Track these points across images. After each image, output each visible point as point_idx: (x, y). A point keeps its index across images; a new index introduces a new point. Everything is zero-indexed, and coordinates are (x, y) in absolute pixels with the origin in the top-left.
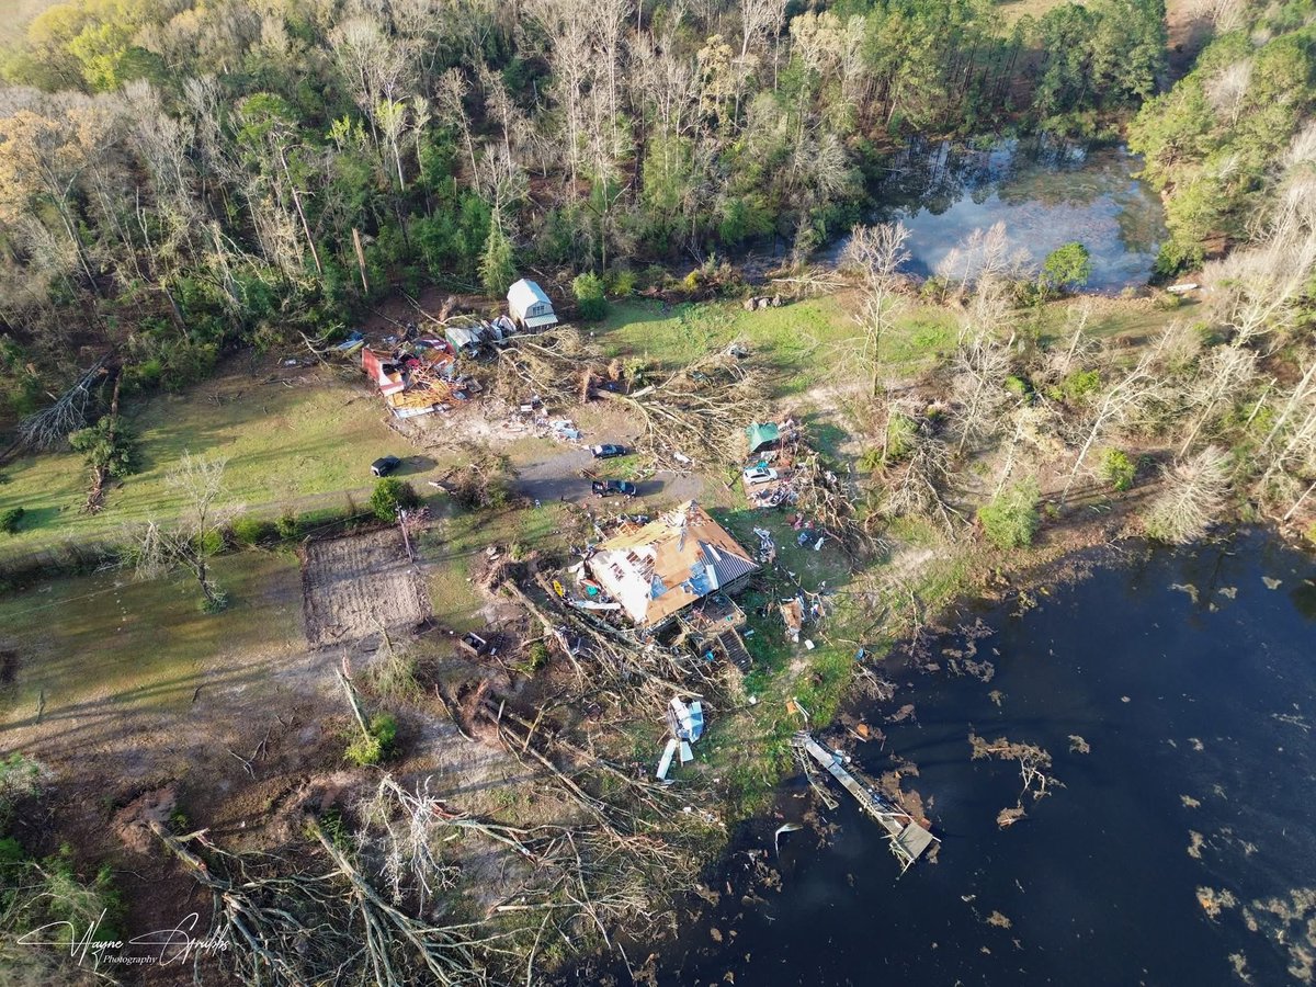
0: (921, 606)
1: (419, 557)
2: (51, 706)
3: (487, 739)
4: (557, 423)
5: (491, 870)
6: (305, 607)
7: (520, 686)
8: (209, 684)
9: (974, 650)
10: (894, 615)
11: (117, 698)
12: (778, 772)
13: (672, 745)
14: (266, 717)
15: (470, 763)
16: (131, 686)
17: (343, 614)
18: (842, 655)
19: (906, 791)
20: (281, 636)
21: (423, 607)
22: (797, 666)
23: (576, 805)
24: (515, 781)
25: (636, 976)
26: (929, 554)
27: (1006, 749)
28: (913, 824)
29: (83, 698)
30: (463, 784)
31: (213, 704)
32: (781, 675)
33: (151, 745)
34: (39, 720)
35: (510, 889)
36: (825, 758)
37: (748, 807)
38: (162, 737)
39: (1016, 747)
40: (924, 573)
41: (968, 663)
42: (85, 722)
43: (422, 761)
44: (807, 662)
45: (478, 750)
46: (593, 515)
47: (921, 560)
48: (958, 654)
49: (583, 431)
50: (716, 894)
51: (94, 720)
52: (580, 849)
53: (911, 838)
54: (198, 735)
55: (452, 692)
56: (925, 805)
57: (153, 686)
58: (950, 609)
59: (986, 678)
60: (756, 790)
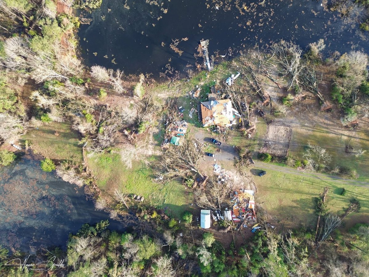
0: (169, 86)
1: (264, 142)
2: (340, 136)
3: (266, 94)
4: (217, 172)
5: (274, 72)
6: (290, 139)
7: (257, 101)
8: (312, 128)
9: (166, 71)
10: (176, 86)
11: (328, 132)
12: (218, 66)
13: (235, 78)
14: (303, 116)
15: (271, 91)
16: (325, 134)
17: (284, 133)
18: (192, 82)
19: (199, 52)
20: (297, 133)
21: (268, 128)
22: (202, 83)
23: (256, 75)
24: (265, 84)
25: (258, 47)
26: (159, 95)
27: (176, 50)
28: (202, 46)
29: (334, 135)
30: (273, 88)
31: (312, 123)
32: (206, 83)
33: (323, 120)
34: (342, 134)
35: (272, 68)
36: (209, 64)
37: (226, 63)
38: (321, 120)
39: (174, 49)
40: (163, 92)
41: (170, 69)
42: (334, 130)
43: (279, 95)
44: (200, 83)
45: (268, 93)
46: (223, 138)
47: (162, 95)
48: (170, 72)
49: (212, 166)
50: (240, 52)
51: (333, 130)
52: (258, 68)
53: (204, 44)
54: (316, 118)
55: (269, 106)
56: (198, 48)
57: (322, 132)
58: (164, 82)
59: (169, 64)
60: (223, 65)
